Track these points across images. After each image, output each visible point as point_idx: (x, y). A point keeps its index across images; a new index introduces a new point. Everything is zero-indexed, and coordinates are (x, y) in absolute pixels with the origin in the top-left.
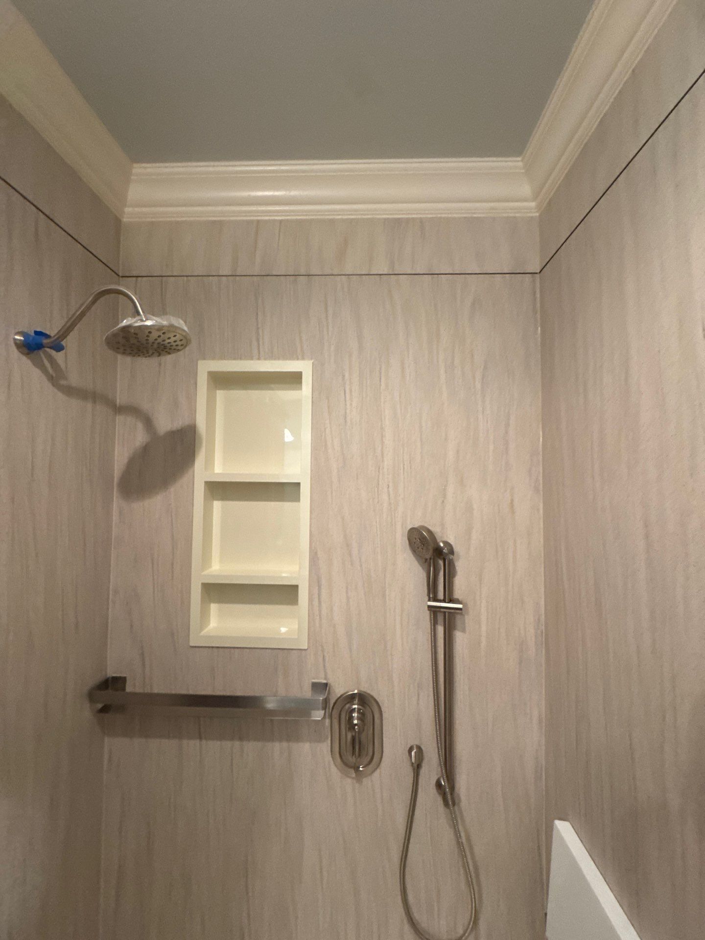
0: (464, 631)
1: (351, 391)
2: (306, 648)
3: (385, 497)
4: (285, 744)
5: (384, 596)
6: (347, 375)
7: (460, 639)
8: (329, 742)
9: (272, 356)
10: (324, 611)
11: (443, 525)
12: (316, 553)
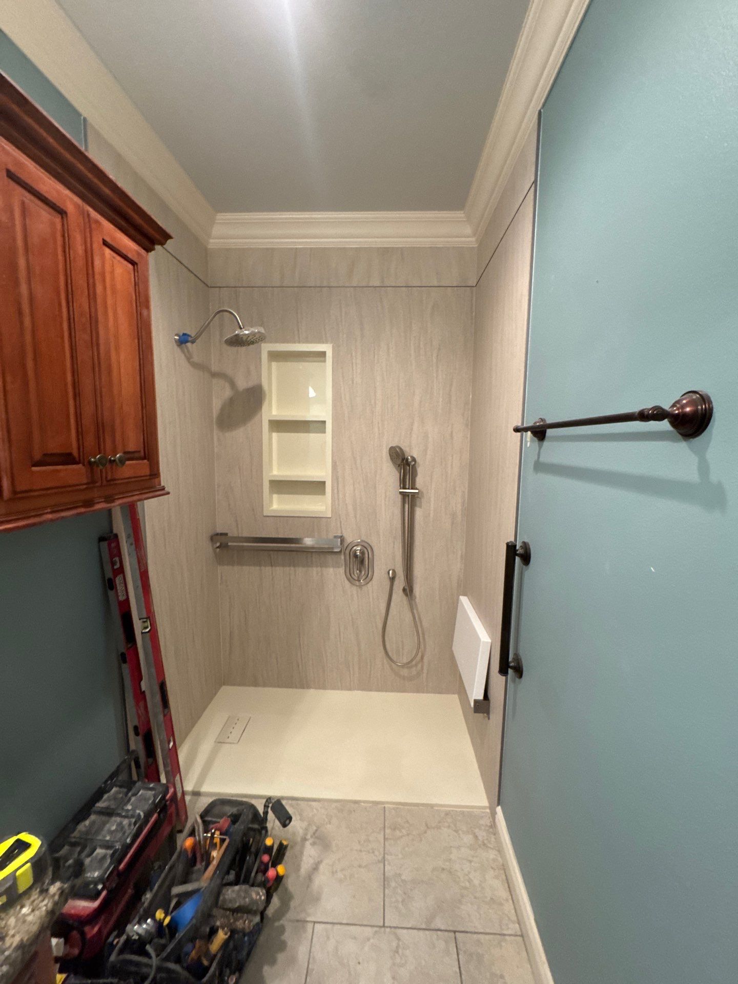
0: (420, 507)
1: (356, 364)
2: (330, 516)
3: (376, 430)
4: (319, 569)
5: (375, 487)
6: (354, 354)
7: (419, 513)
8: (344, 567)
9: (307, 341)
10: (341, 496)
11: (410, 446)
12: (336, 463)
